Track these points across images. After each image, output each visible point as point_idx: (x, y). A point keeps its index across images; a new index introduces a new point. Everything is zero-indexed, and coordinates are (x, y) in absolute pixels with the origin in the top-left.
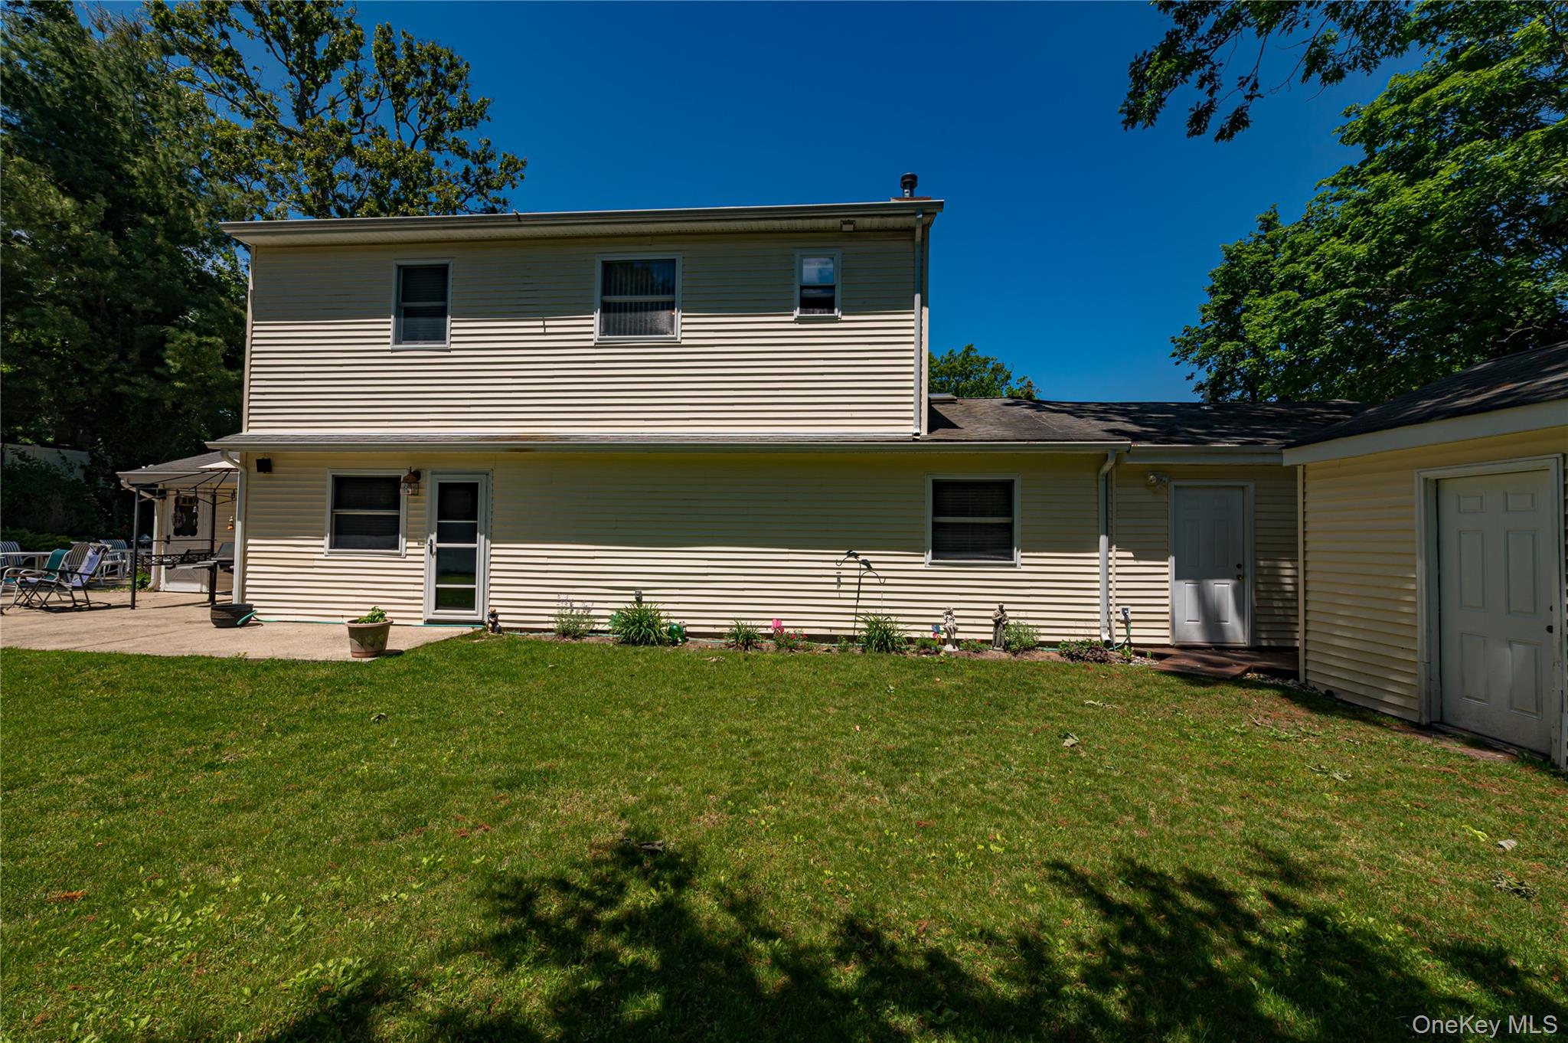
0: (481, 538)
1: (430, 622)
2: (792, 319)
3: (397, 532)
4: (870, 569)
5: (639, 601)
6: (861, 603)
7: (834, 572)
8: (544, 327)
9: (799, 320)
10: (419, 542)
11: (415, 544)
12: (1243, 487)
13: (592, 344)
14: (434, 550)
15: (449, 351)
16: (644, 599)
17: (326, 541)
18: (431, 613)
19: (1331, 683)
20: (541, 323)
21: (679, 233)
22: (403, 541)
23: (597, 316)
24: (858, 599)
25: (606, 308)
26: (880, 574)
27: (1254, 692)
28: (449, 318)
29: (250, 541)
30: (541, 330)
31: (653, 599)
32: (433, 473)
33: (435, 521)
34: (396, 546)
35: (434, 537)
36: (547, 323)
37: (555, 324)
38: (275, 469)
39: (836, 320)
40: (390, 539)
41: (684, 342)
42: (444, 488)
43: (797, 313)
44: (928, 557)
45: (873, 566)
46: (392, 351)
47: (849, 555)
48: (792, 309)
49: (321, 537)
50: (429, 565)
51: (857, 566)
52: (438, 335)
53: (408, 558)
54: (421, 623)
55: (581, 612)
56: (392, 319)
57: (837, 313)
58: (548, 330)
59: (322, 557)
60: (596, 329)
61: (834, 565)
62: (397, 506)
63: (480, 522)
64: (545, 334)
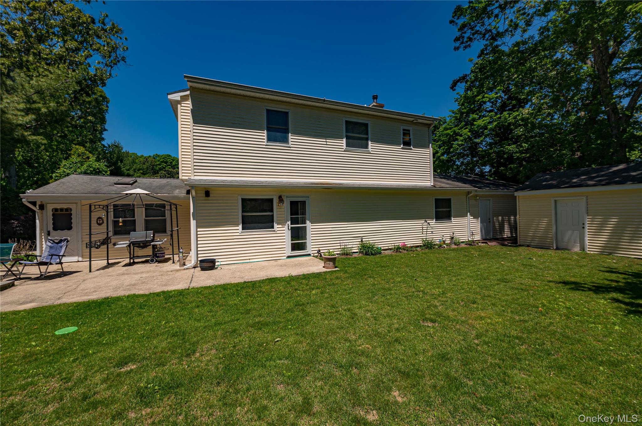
0: (308, 222)
1: (289, 257)
2: (400, 148)
3: (273, 222)
4: (429, 225)
5: (362, 241)
6: (427, 235)
7: (421, 226)
8: (326, 142)
9: (402, 148)
10: (282, 225)
11: (281, 226)
12: (489, 200)
13: (343, 150)
14: (290, 228)
15: (290, 147)
16: (363, 240)
17: (240, 227)
18: (289, 252)
19: (528, 244)
20: (325, 140)
21: (368, 114)
22: (276, 225)
23: (345, 140)
24: (427, 234)
25: (348, 138)
26: (432, 226)
27: (515, 248)
28: (290, 135)
29: (198, 230)
30: (325, 143)
31: (366, 240)
32: (287, 197)
33: (289, 217)
34: (273, 227)
35: (289, 223)
36: (327, 141)
37: (330, 141)
38: (211, 195)
39: (411, 149)
40: (270, 224)
41: (372, 152)
42: (292, 203)
43: (402, 146)
44: (434, 221)
45: (430, 224)
46: (266, 145)
47: (425, 221)
48: (401, 145)
49: (238, 225)
50: (287, 234)
51: (426, 224)
52: (285, 140)
53: (278, 232)
54: (285, 258)
55: (343, 247)
56: (265, 132)
57: (412, 147)
58: (328, 143)
59: (238, 234)
60: (345, 145)
61: (421, 224)
62: (272, 210)
63: (307, 216)
64: (327, 145)
